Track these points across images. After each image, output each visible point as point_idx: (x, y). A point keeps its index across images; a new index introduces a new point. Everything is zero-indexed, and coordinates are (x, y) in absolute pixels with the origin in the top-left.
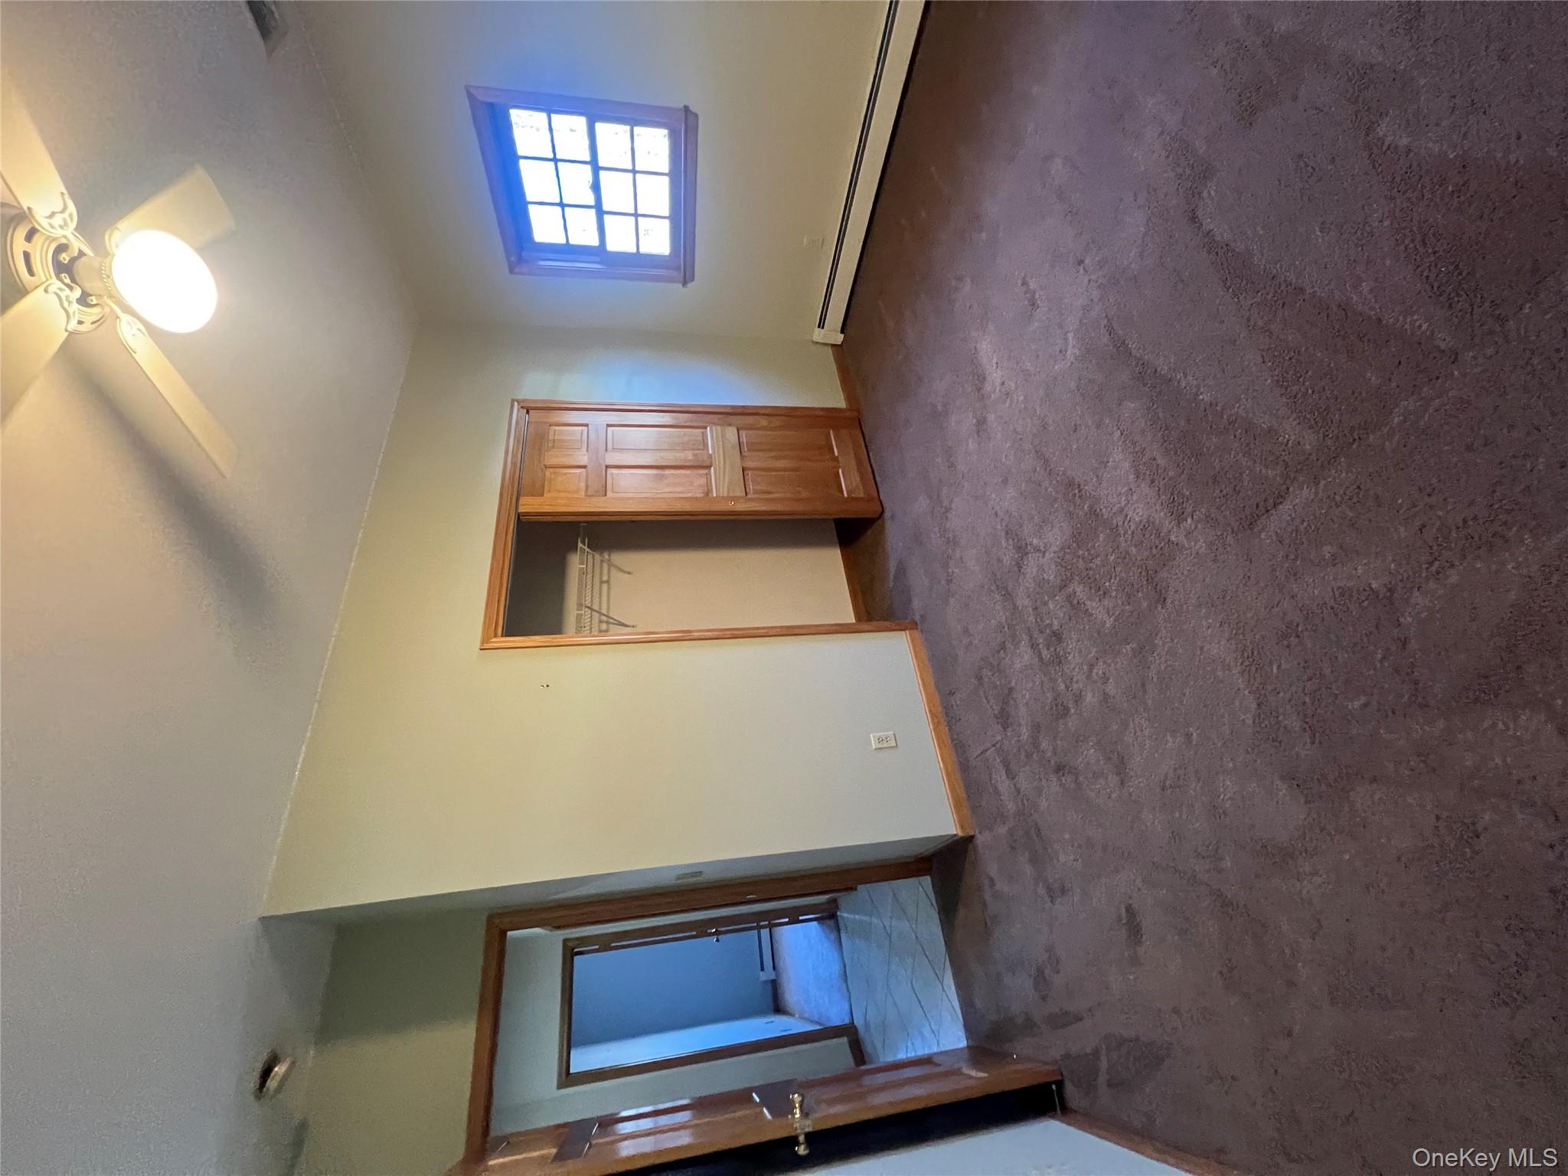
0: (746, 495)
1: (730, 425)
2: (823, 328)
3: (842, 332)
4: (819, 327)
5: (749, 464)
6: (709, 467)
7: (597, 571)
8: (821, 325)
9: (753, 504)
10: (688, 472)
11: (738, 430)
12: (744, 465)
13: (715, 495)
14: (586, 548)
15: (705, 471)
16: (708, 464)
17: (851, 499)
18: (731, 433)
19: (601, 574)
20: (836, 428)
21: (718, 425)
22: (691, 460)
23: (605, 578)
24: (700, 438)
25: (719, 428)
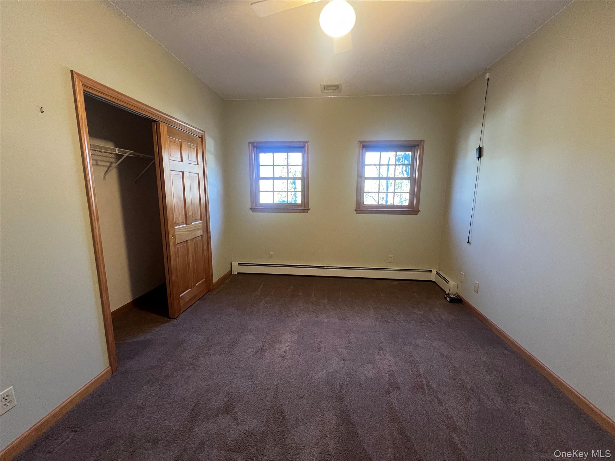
0: (177, 244)
1: (203, 231)
2: (238, 265)
3: (238, 273)
4: (239, 263)
5: (189, 243)
6: (186, 223)
7: (104, 159)
8: (240, 264)
9: (173, 249)
10: (184, 213)
11: (201, 236)
12: (189, 241)
13: (175, 228)
14: (127, 154)
15: (184, 222)
16: (188, 223)
17: (179, 298)
18: (200, 233)
19: (102, 161)
20: (206, 281)
21: (203, 226)
22: (189, 214)
23: (99, 163)
24: (197, 218)
25: (201, 227)
